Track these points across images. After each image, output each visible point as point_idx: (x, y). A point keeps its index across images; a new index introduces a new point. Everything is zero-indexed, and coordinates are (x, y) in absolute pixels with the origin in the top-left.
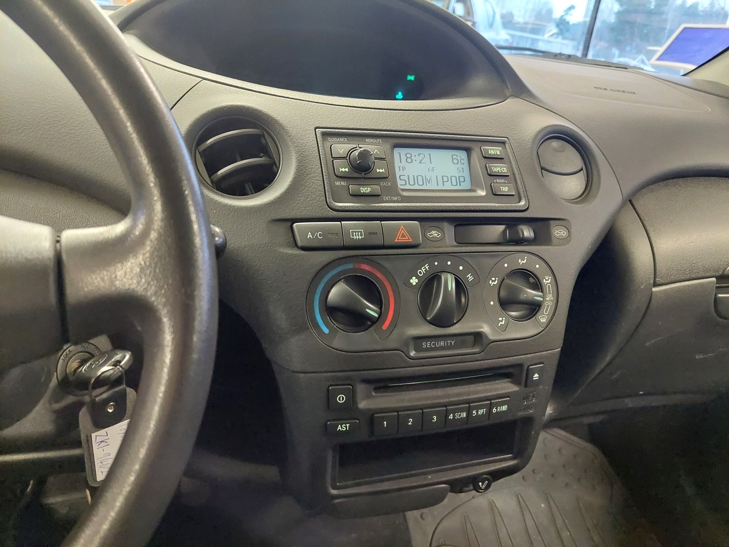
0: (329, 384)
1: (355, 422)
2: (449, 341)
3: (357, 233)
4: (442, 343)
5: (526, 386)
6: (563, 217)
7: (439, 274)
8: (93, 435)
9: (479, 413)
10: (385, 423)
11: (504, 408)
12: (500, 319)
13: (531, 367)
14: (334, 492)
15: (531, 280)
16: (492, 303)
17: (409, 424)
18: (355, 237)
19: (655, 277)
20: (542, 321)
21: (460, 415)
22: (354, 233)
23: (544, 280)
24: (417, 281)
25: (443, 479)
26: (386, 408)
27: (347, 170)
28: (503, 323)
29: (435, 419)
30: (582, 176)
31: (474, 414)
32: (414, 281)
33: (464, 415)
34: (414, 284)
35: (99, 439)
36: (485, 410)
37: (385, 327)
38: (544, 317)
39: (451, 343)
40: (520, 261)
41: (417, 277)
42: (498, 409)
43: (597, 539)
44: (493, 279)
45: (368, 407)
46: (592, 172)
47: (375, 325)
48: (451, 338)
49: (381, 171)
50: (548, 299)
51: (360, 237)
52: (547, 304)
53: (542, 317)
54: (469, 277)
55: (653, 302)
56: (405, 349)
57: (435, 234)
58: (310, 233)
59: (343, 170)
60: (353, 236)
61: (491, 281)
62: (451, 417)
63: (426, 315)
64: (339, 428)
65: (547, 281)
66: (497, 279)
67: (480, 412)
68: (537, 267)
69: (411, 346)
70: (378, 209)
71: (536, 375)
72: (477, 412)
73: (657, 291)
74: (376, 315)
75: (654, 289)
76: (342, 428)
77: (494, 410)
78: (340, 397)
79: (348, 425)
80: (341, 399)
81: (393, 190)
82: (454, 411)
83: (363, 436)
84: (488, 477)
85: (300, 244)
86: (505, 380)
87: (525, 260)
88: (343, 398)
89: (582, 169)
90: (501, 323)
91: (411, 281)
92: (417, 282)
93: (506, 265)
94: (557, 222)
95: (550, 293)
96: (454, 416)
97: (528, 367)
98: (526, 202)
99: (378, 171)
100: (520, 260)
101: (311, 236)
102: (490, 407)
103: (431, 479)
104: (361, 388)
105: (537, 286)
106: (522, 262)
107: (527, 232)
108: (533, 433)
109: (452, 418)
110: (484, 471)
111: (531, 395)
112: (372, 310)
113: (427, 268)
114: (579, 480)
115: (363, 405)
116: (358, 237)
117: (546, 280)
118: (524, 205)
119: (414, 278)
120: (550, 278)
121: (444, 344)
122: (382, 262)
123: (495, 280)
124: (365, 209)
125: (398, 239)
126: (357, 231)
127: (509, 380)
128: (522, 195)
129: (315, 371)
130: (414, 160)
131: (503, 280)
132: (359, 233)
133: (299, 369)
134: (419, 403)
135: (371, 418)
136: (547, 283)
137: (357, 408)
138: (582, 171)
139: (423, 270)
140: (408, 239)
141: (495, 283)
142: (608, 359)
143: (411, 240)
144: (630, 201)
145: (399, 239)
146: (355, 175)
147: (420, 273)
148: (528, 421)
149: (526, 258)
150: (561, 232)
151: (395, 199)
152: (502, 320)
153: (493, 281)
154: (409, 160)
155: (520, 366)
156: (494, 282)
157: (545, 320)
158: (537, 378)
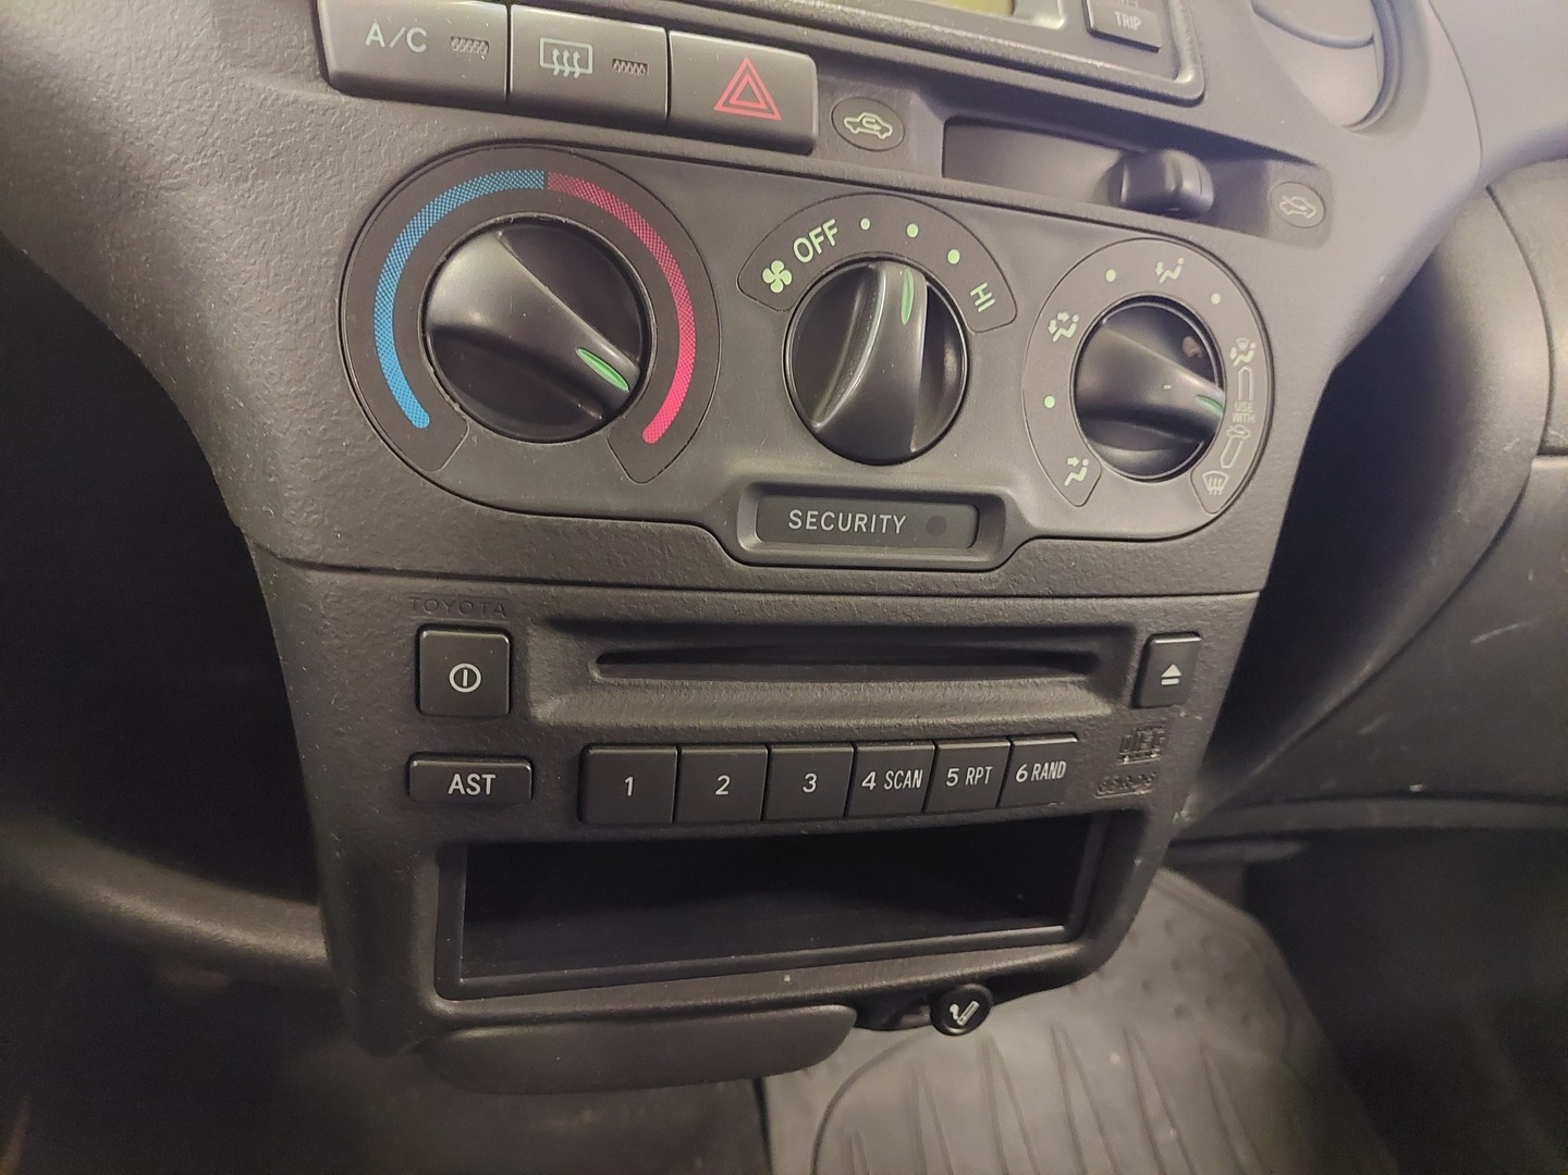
0: (424, 619)
1: (518, 768)
2: (885, 517)
3: (566, 54)
4: (860, 522)
5: (1135, 704)
6: (1311, 160)
7: (872, 266)
9: (969, 777)
10: (630, 780)
11: (1055, 770)
12: (1074, 461)
13: (1158, 641)
15: (1190, 346)
16: (1050, 402)
17: (719, 792)
18: (557, 68)
19: (1547, 425)
20: (1210, 489)
21: (901, 780)
22: (556, 53)
23: (1234, 350)
24: (788, 278)
25: (829, 990)
26: (640, 730)
28: (1081, 477)
29: (813, 782)
30: (1370, 60)
31: (952, 780)
32: (777, 277)
33: (917, 779)
34: (777, 288)
36: (989, 768)
37: (652, 434)
38: (1220, 476)
39: (891, 523)
40: (1159, 270)
41: (791, 264)
42: (1036, 772)
43: (1243, 1154)
44: (1064, 317)
45: (568, 719)
46: (1401, 57)
47: (613, 424)
48: (894, 505)
50: (1237, 418)
51: (578, 71)
52: (1234, 433)
53: (1213, 476)
54: (977, 296)
55: (1528, 500)
56: (721, 525)
57: (871, 124)
58: (376, 27)
60: (549, 59)
61: (1053, 323)
62: (870, 782)
63: (811, 412)
64: (456, 783)
65: (1241, 357)
66: (1076, 319)
67: (973, 776)
68: (1213, 301)
69: (746, 513)
71: (1173, 671)
72: (962, 775)
73: (1544, 471)
74: (625, 388)
75: (1540, 464)
76: (466, 785)
77: (1021, 774)
78: (461, 671)
79: (489, 777)
80: (464, 678)
82: (883, 764)
83: (545, 821)
84: (984, 990)
85: (333, 66)
86: (1068, 679)
87: (1178, 270)
88: (472, 675)
89: (1371, 41)
90: (1073, 475)
91: (767, 276)
92: (788, 282)
93: (1111, 276)
94: (1291, 167)
95: (1245, 398)
96: (880, 780)
97: (1150, 640)
98: (1197, 77)
100: (1160, 265)
101: (380, 38)
102: (1010, 760)
103: (792, 986)
104: (545, 652)
105: (1209, 366)
106: (1168, 273)
107: (1191, 178)
108: (1138, 862)
109: (872, 785)
110: (968, 971)
111: (1149, 738)
112: (607, 363)
113: (830, 234)
114: (1209, 1001)
115: (547, 709)
116: (567, 69)
117: (1240, 352)
118: (1191, 84)
119: (778, 265)
120: (1253, 346)
121: (868, 526)
122: (661, 186)
123: (1070, 322)
125: (726, 104)
126: (568, 48)
127: (1081, 678)
128: (1186, 54)
129: (366, 564)
131: (1097, 326)
132: (576, 56)
133: (305, 552)
134: (761, 723)
135: (581, 759)
136: (1242, 364)
137: (528, 718)
138: (1371, 47)
139: (818, 241)
140: (765, 113)
141: (1069, 333)
142: (1368, 668)
143: (777, 117)
144: (1489, 190)
145: (728, 108)
147: (804, 250)
148: (1126, 823)
149: (1181, 261)
150: (1301, 203)
152: (1080, 466)
153: (1060, 324)
155: (1120, 633)
156: (1066, 329)
157: (1221, 489)
158: (1175, 681)
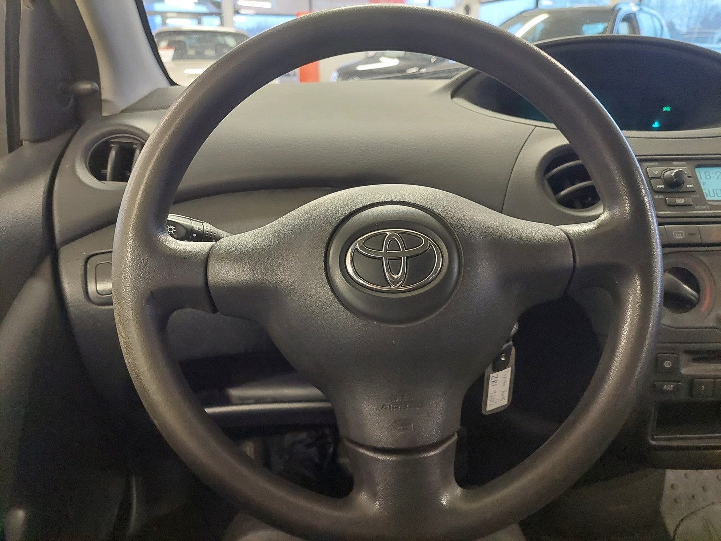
0: (659, 352)
1: (678, 384)
3: (679, 234)
8: (491, 375)
10: (703, 386)
14: (653, 443)
22: (677, 235)
27: (663, 186)
35: (494, 379)
37: (703, 309)
45: (688, 373)
47: (695, 308)
49: (691, 186)
51: (681, 237)
59: (660, 187)
64: (665, 388)
70: (692, 215)
74: (697, 300)
76: (667, 388)
79: (672, 386)
80: (668, 364)
81: (702, 200)
83: (683, 396)
99: (688, 186)
104: (684, 358)
115: (684, 371)
116: (679, 237)
122: (700, 257)
124: (683, 216)
130: (712, 177)
132: (681, 234)
135: (692, 382)
137: (680, 373)
145: (714, 239)
146: (671, 190)
151: (705, 207)
154: (708, 177)
